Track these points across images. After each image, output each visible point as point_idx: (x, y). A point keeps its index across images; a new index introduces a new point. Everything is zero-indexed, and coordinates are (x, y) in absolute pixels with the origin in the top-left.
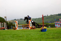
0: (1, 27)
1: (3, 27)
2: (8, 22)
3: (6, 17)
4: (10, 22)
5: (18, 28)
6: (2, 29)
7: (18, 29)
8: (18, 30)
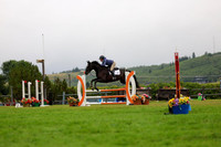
0: (27, 97)
1: (33, 95)
2: (52, 80)
3: (42, 61)
4: (58, 80)
5: (88, 100)
6: (28, 102)
7: (85, 103)
8: (85, 109)
